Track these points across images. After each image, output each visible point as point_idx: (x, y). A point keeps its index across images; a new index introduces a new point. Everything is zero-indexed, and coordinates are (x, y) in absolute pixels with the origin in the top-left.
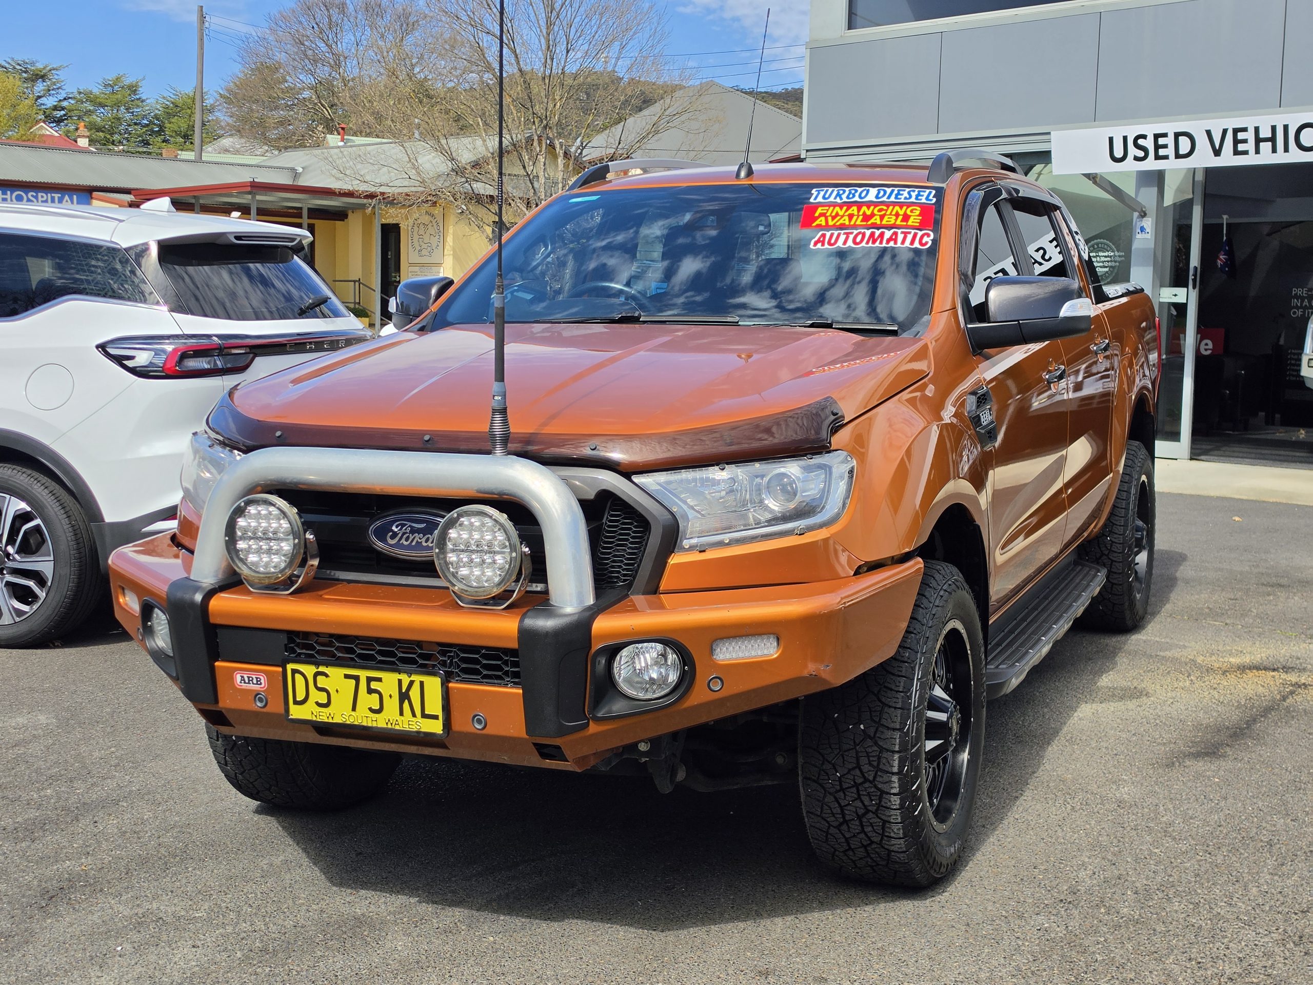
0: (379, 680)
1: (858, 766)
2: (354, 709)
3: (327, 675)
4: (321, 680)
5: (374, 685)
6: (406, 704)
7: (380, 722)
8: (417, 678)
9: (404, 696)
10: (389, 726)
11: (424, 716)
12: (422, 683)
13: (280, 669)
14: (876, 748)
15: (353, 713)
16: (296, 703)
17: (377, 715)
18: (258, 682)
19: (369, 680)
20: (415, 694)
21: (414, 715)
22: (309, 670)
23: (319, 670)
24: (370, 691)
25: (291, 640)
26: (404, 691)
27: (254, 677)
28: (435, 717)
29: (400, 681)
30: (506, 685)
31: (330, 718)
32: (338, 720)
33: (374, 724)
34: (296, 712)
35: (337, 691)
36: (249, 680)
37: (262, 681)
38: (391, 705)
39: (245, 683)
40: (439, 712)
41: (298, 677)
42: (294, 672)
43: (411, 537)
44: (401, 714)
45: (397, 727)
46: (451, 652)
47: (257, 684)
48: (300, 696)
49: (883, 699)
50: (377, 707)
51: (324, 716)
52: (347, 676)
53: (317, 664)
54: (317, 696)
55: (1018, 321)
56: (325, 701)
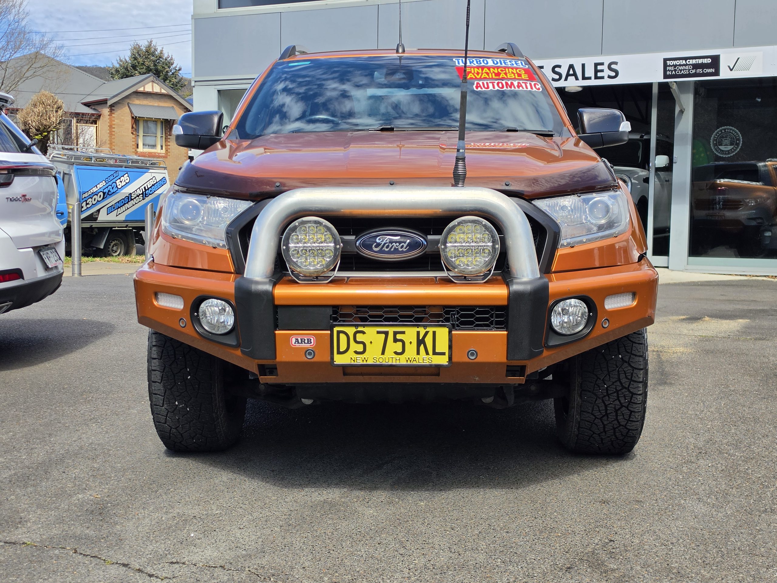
0: (403, 333)
1: (619, 380)
2: (383, 353)
3: (364, 333)
4: (359, 337)
5: (399, 337)
6: (422, 347)
7: (402, 361)
8: (431, 330)
9: (421, 342)
10: (409, 363)
11: (435, 353)
12: (434, 333)
13: (329, 332)
14: (630, 368)
15: (382, 356)
16: (339, 352)
17: (399, 356)
18: (309, 341)
19: (395, 333)
20: (429, 340)
21: (427, 353)
22: (351, 331)
23: (358, 330)
24: (396, 340)
25: (335, 312)
26: (421, 338)
27: (306, 338)
28: (444, 354)
29: (418, 333)
30: (491, 330)
31: (365, 361)
32: (370, 362)
33: (398, 363)
34: (339, 360)
35: (371, 342)
36: (302, 341)
37: (312, 341)
38: (411, 349)
39: (298, 343)
40: (446, 350)
41: (342, 336)
42: (339, 332)
43: (390, 246)
44: (418, 353)
45: (415, 363)
46: (453, 311)
47: (308, 343)
48: (343, 348)
49: (632, 339)
50: (400, 350)
51: (360, 360)
52: (378, 332)
53: (356, 326)
54: (354, 347)
55: (601, 133)
56: (361, 350)
